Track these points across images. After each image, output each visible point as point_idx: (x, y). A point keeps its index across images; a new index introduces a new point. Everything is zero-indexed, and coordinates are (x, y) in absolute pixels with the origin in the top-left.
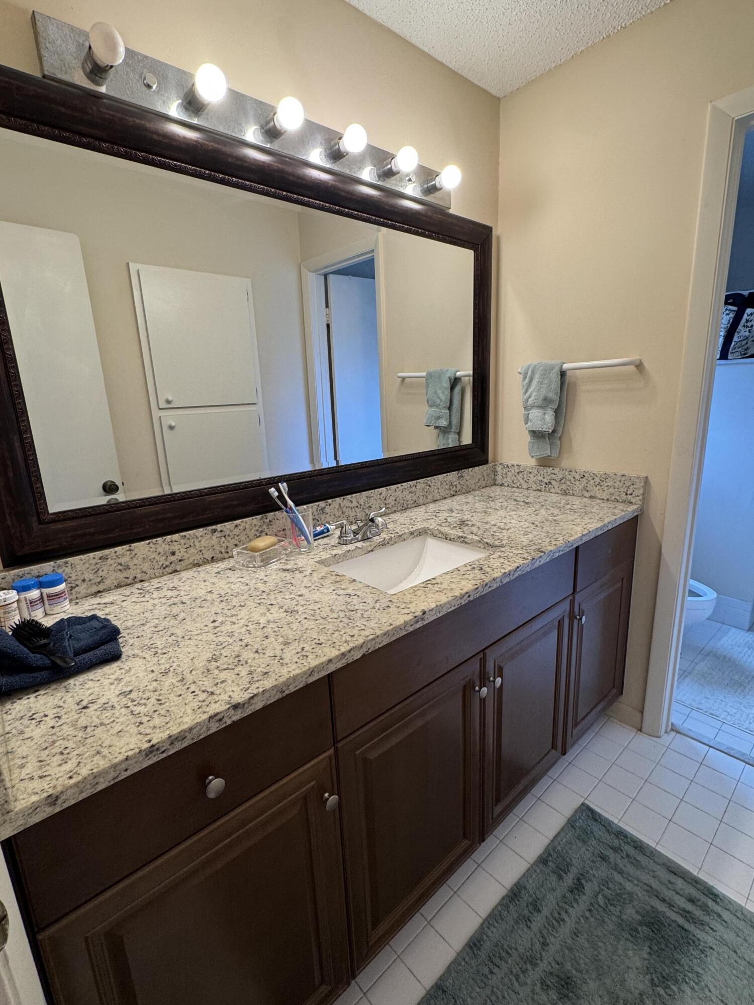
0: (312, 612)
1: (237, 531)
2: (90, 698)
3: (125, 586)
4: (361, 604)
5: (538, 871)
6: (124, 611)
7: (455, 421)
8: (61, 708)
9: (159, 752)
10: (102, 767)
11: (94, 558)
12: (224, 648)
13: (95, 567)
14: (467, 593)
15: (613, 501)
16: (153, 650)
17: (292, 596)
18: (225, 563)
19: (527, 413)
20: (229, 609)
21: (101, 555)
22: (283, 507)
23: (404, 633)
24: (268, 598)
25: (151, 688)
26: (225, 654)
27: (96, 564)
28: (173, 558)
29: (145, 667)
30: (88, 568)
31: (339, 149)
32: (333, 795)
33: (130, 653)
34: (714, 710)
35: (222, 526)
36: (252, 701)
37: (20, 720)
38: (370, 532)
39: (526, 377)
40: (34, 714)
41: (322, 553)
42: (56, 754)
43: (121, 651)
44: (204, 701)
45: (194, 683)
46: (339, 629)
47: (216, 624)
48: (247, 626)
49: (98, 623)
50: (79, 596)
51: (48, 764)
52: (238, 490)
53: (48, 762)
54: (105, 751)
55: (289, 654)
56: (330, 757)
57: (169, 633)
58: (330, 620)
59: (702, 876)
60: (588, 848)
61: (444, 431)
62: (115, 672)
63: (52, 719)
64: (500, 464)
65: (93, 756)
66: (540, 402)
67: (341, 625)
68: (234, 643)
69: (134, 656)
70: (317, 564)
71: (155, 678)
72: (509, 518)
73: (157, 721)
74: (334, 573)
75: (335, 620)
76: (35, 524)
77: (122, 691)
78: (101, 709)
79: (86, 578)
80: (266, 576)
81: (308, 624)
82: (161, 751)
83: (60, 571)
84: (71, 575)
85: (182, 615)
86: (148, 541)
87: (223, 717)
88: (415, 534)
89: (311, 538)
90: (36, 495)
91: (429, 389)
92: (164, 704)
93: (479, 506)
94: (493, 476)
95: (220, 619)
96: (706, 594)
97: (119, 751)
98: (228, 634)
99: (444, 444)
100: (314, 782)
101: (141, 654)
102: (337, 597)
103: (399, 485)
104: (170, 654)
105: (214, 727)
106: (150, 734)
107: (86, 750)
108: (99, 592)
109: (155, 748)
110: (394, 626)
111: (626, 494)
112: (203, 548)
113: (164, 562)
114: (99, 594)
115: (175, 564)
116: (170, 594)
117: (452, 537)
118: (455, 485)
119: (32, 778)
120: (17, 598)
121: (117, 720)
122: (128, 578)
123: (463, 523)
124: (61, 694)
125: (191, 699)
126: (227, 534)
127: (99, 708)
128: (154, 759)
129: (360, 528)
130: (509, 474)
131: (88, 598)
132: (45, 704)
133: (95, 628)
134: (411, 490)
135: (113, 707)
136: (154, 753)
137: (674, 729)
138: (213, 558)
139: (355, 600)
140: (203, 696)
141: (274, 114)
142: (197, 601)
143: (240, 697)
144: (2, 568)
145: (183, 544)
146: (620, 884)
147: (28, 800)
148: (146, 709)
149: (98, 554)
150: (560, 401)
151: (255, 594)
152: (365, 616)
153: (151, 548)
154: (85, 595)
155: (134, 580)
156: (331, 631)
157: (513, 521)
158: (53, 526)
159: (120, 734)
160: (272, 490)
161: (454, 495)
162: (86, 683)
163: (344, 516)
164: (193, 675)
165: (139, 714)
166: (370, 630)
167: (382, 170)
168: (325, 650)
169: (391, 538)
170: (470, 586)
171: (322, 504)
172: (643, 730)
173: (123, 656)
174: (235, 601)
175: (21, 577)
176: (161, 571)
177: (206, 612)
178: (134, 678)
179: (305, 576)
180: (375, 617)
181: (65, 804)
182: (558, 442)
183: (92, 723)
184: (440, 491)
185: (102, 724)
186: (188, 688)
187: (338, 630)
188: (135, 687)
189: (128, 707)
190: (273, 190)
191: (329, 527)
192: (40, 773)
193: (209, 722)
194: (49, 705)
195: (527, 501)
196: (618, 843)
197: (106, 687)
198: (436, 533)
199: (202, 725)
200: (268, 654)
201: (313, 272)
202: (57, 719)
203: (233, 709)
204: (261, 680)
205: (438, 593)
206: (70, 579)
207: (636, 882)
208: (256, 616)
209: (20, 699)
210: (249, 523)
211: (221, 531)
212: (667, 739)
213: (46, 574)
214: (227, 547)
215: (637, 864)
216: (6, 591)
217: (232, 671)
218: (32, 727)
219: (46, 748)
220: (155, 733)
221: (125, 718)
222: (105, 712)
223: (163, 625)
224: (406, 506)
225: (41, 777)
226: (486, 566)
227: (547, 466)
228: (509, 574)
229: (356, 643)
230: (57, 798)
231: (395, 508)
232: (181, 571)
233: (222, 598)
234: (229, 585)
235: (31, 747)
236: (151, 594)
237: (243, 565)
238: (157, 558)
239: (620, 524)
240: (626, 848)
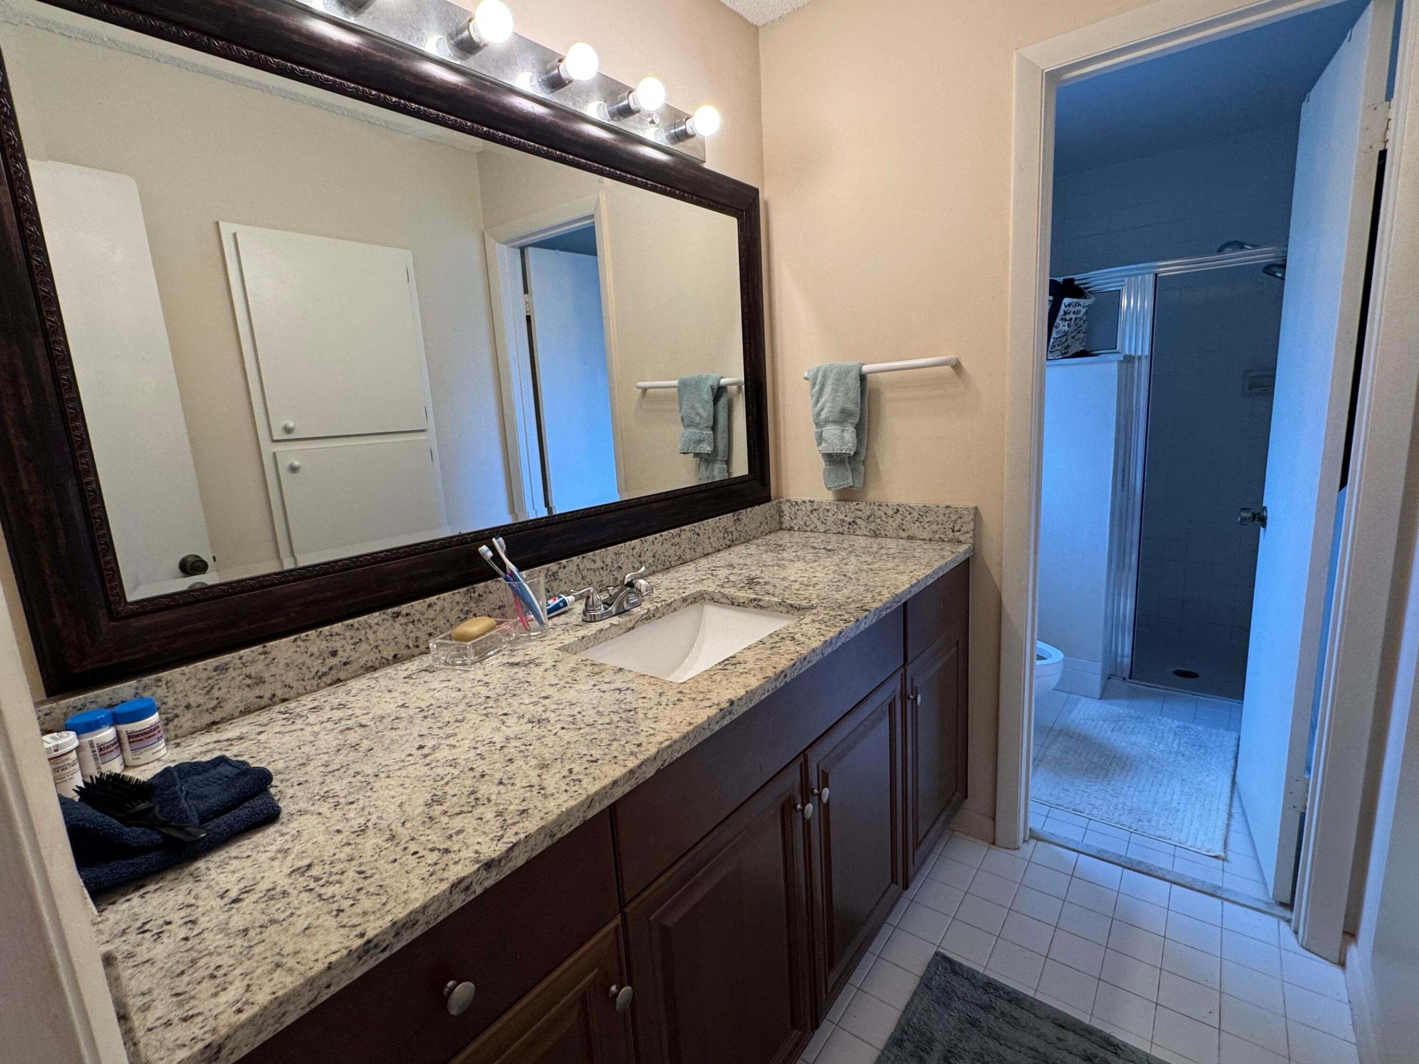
0: (571, 719)
1: (431, 614)
2: (242, 885)
3: (257, 710)
4: (640, 701)
5: (892, 1058)
6: (265, 748)
7: (721, 446)
8: (193, 908)
9: (378, 951)
10: (291, 986)
11: (205, 669)
12: (447, 783)
13: (206, 685)
14: (782, 672)
15: (938, 541)
16: (330, 800)
17: (535, 699)
18: (416, 663)
19: (820, 430)
20: (440, 728)
21: (217, 664)
22: (501, 573)
23: (709, 734)
24: (498, 706)
25: (342, 856)
26: (451, 792)
27: (209, 678)
28: (333, 661)
29: (324, 827)
30: (195, 687)
31: (559, 75)
32: (622, 987)
33: (292, 808)
34: (1076, 804)
35: (408, 607)
36: (512, 854)
37: (121, 936)
38: (628, 602)
39: (815, 384)
40: (144, 924)
41: (562, 637)
42: (203, 978)
43: (278, 807)
44: (436, 864)
45: (412, 840)
46: (617, 737)
47: (426, 751)
48: (475, 748)
49: (230, 768)
50: (179, 732)
51: (193, 998)
52: (430, 551)
53: (193, 993)
54: (290, 962)
55: (552, 780)
56: (616, 928)
57: (351, 772)
58: (600, 727)
59: (1097, 1024)
60: (952, 1014)
61: (706, 459)
62: (275, 840)
63: (181, 926)
64: (787, 501)
65: (270, 972)
66: (836, 415)
67: (618, 732)
68: (462, 775)
69: (301, 812)
70: (559, 652)
71: (345, 841)
72: (811, 570)
73: (366, 903)
74: (588, 663)
75: (608, 726)
76: (103, 620)
77: (295, 867)
78: (266, 898)
79: (192, 703)
80: (486, 675)
81: (567, 736)
82: (382, 948)
83: (147, 694)
84: (165, 700)
85: (366, 744)
86: (293, 637)
87: (471, 884)
88: (689, 601)
89: (544, 616)
90: (105, 573)
91: (684, 403)
92: (371, 877)
93: (768, 557)
94: (778, 518)
95: (430, 743)
96: (1050, 656)
97: (314, 958)
98: (448, 763)
99: (708, 477)
100: (596, 970)
101: (312, 808)
102: (602, 694)
103: (657, 535)
104: (361, 802)
105: (459, 901)
106: (360, 925)
107: (255, 964)
108: (214, 723)
109: (372, 945)
110: (695, 725)
111: (953, 531)
112: (380, 642)
113: (320, 668)
114: (215, 727)
115: (337, 669)
116: (337, 714)
117: (742, 601)
118: (731, 532)
119: (168, 1024)
120: (76, 743)
121: (298, 912)
122: (261, 697)
123: (751, 582)
124: (187, 886)
125: (415, 864)
126: (416, 619)
127: (261, 898)
128: (372, 963)
129: (613, 598)
130: (800, 514)
131: (195, 735)
132: (162, 904)
133: (227, 777)
134: (673, 541)
135: (285, 893)
136: (372, 952)
137: (1034, 836)
138: (395, 656)
139: (629, 696)
140: (433, 857)
141: (470, 21)
142: (384, 721)
143: (491, 850)
144: (45, 698)
145: (348, 637)
146: (999, 1054)
147: (170, 1058)
148: (344, 889)
149: (212, 662)
150: (862, 414)
151: (475, 703)
152: (650, 716)
153: (298, 647)
154: (191, 729)
155: (271, 699)
156: (606, 742)
157: (817, 574)
158: (134, 623)
159: (307, 932)
160: (484, 548)
161: (730, 546)
162: (227, 864)
163: (585, 582)
164: (407, 829)
165: (334, 897)
166: (663, 734)
167: (616, 107)
168: (605, 768)
169: (657, 608)
170: (784, 661)
171: (553, 566)
172: (997, 842)
173: (281, 815)
174: (446, 715)
175: (80, 710)
176: (315, 682)
177: (405, 735)
178: (309, 845)
179: (546, 670)
180: (665, 717)
181: (234, 1056)
182: (862, 467)
183: (254, 922)
184: (711, 541)
185: (273, 922)
186: (405, 849)
187: (615, 740)
188: (316, 858)
189: (311, 890)
190: (469, 124)
191: (566, 598)
192: (181, 1013)
193: (451, 893)
194: (170, 905)
195: (829, 548)
196: (988, 1000)
197: (265, 866)
198: (717, 597)
199: (441, 899)
200: (519, 785)
201: (503, 243)
202: (189, 925)
203: (486, 870)
204: (518, 822)
205: (744, 675)
206: (165, 707)
207: (1017, 1048)
208: (485, 732)
209: (114, 903)
210: (448, 600)
211: (407, 615)
212: (1027, 849)
213: (123, 702)
214: (417, 638)
215: (1014, 1023)
216: (55, 734)
217: (470, 815)
218: (146, 944)
219: (182, 973)
220: (369, 921)
221: (311, 906)
222: (273, 902)
223: (337, 761)
224: (668, 564)
225: (185, 1020)
226: (799, 634)
227: (848, 501)
228: (831, 643)
229: (648, 754)
230: (220, 1047)
231: (654, 568)
232: (346, 680)
233: (425, 713)
234: (431, 693)
235: (152, 975)
236: (304, 718)
237: (446, 663)
238: (309, 662)
239: (952, 570)
240: (998, 1003)
